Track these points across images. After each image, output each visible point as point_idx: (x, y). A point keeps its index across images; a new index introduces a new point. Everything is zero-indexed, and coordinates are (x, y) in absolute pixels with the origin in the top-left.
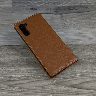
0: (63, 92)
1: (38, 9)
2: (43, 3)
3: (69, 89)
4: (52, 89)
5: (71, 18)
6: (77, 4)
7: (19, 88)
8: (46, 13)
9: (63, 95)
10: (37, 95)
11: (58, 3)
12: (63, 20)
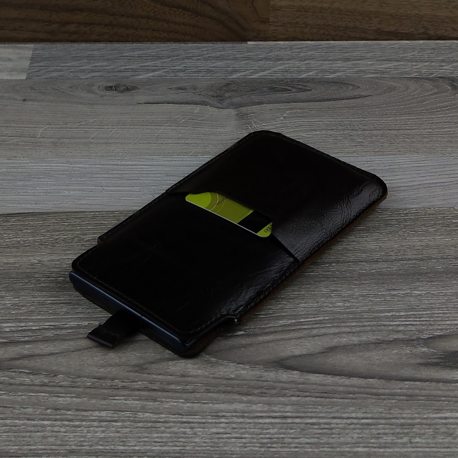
1: (140, 89)
2: (164, 68)
3: (265, 374)
4: (183, 376)
5: (282, 118)
6: (310, 74)
7: (29, 373)
8: (174, 103)
9: (235, 399)
10: (114, 399)
11: (229, 69)
12: (248, 125)
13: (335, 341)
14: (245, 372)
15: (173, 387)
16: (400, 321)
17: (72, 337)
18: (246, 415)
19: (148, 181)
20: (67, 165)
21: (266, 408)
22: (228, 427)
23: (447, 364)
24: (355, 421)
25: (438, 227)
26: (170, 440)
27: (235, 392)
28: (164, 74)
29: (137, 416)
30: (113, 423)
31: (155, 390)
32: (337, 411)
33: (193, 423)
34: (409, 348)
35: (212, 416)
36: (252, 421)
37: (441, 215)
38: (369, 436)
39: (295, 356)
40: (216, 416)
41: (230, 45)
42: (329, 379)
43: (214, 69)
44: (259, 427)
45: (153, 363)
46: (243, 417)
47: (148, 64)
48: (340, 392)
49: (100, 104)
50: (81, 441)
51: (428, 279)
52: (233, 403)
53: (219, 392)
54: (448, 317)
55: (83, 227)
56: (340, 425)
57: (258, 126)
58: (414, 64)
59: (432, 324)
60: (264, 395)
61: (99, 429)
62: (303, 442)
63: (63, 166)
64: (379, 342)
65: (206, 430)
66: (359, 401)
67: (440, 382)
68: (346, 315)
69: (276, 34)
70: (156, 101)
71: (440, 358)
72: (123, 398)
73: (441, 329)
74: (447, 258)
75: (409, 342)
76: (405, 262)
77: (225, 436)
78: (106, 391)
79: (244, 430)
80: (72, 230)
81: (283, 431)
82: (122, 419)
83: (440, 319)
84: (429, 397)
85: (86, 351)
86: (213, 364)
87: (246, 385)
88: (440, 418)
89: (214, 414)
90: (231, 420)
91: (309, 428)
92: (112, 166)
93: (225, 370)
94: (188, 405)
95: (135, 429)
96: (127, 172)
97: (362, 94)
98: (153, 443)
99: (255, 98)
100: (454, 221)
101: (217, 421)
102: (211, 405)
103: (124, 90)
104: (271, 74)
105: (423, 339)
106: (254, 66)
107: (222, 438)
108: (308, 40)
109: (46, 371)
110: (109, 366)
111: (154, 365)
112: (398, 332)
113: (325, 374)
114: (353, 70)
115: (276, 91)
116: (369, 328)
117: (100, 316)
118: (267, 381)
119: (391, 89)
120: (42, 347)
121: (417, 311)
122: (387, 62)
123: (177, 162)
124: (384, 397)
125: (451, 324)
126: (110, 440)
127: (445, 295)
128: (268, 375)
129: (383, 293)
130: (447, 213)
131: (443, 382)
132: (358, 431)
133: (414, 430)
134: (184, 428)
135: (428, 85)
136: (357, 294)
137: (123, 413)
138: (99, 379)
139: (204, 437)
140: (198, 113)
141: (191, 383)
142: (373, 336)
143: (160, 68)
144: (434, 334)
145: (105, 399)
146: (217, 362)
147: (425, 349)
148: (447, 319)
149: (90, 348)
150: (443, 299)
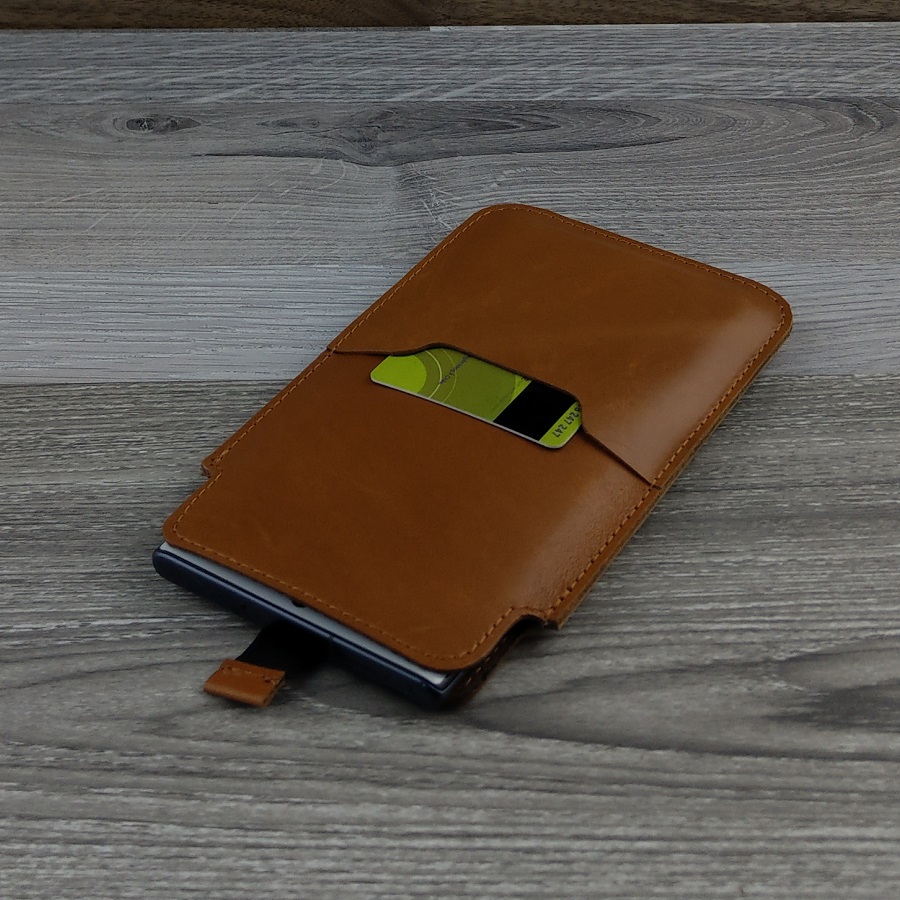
0: (372, 764)
1: (199, 124)
2: (254, 81)
3: (433, 738)
4: (253, 742)
5: (495, 185)
6: (557, 92)
8: (269, 154)
9: (363, 794)
11: (389, 82)
12: (421, 200)
13: (586, 667)
14: (389, 735)
15: (230, 766)
16: (726, 622)
17: (21, 656)
18: (385, 829)
19: (203, 319)
20: (36, 285)
21: (430, 814)
22: (345, 857)
23: (829, 718)
24: (622, 845)
25: (817, 416)
26: (217, 885)
27: (364, 779)
28: (252, 94)
29: (148, 831)
30: (97, 847)
31: (191, 774)
32: (584, 823)
33: (268, 847)
34: (747, 681)
35: (311, 832)
36: (396, 843)
37: (825, 392)
38: (652, 878)
39: (498, 700)
40: (319, 832)
41: (393, 34)
42: (570, 751)
43: (355, 83)
44: (412, 858)
45: (188, 713)
46: (378, 834)
47: (220, 73)
48: (592, 779)
49: (113, 157)
50: (24, 887)
51: (792, 531)
52: (357, 804)
53: (328, 778)
54: (833, 614)
55: (61, 418)
56: (589, 854)
57: (443, 201)
58: (777, 71)
59: (799, 628)
60: (426, 785)
61: (66, 860)
62: (506, 891)
63: (28, 288)
64: (680, 667)
65: (296, 863)
66: (634, 800)
67: (811, 757)
68: (611, 609)
69: (488, 10)
70: (231, 152)
71: (811, 705)
72: (121, 790)
73: (817, 641)
74: (833, 485)
75: (744, 668)
76: (744, 492)
77: (336, 877)
78: (84, 775)
79: (378, 865)
80: (37, 424)
81: (464, 866)
82: (115, 837)
83: (813, 617)
84: (786, 793)
85: (48, 686)
86: (320, 716)
87: (388, 763)
88: (809, 839)
89: (315, 827)
90: (351, 842)
91: (522, 861)
92: (130, 287)
93: (345, 729)
94: (260, 807)
95: (142, 861)
96: (161, 300)
97: (666, 134)
98: (180, 893)
99: (439, 143)
100: (851, 404)
101: (321, 843)
102: (310, 807)
103: (167, 126)
104: (474, 94)
105: (776, 662)
106: (442, 76)
107: (331, 882)
108: (557, 22)
110: (96, 721)
111: (192, 718)
112: (723, 646)
113: (562, 739)
114: (648, 85)
115: (485, 129)
116: (661, 638)
117: (83, 609)
118: (435, 755)
119: (726, 124)
121: (766, 600)
122: (720, 68)
123: (268, 279)
124: (686, 791)
125: (839, 630)
126: (86, 884)
127: (829, 565)
128: (436, 742)
129: (694, 561)
130: (837, 387)
131: (818, 758)
132: (628, 867)
133: (751, 866)
134: (249, 858)
135: (805, 115)
136: (639, 562)
137: (118, 825)
138: (72, 748)
139: (290, 879)
140: (317, 175)
141: (270, 757)
142: (668, 655)
143: (245, 81)
144: (802, 650)
145: (81, 793)
146: (327, 713)
147: (780, 685)
148: (830, 618)
149: (58, 680)
150: (823, 574)
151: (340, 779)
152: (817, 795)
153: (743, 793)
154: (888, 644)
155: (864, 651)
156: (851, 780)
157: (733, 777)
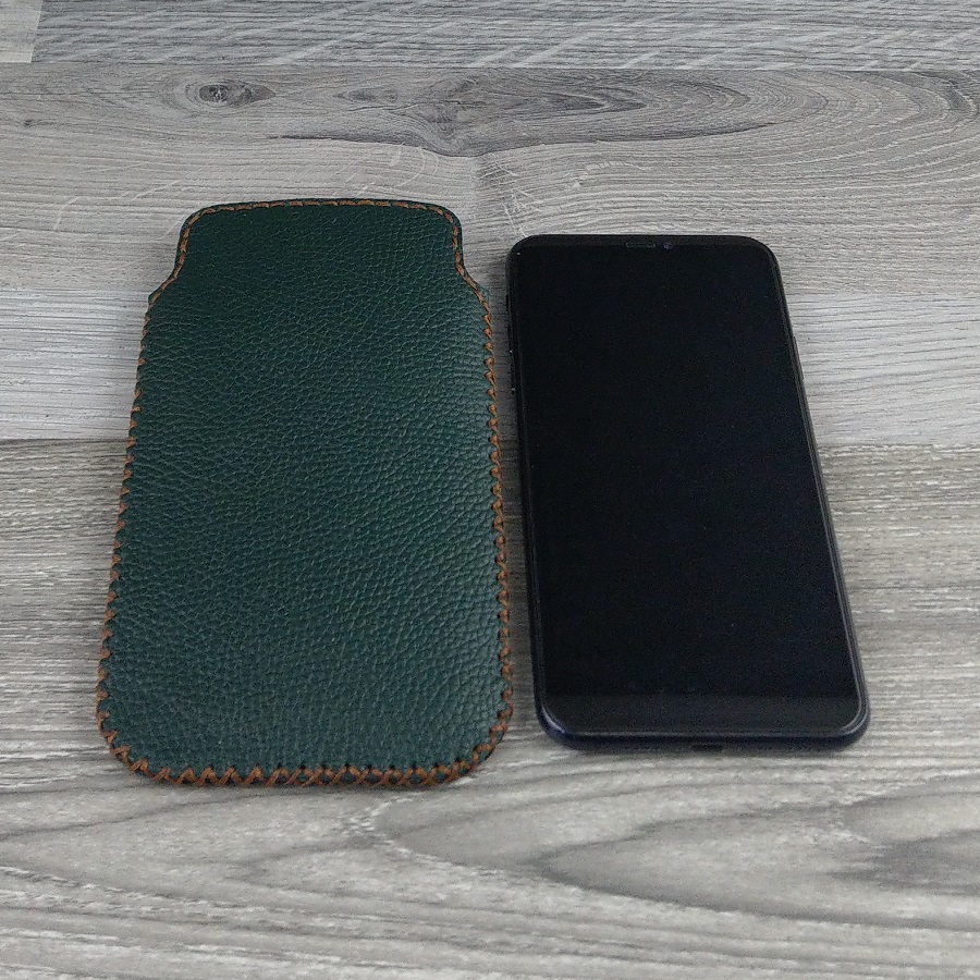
0: (452, 922)
1: (274, 95)
3: (510, 892)
4: (340, 893)
5: (577, 185)
6: (644, 58)
7: (25, 877)
8: (346, 138)
9: (446, 957)
10: (197, 952)
11: (469, 41)
12: (502, 203)
13: (658, 809)
14: (470, 887)
15: (318, 922)
17: (115, 783)
23: (890, 876)
27: (445, 940)
28: (328, 53)
31: (281, 929)
34: (813, 829)
39: (574, 848)
42: (642, 910)
45: (278, 857)
47: (295, 24)
48: (664, 944)
52: (439, 968)
53: (412, 938)
54: (900, 749)
57: (524, 206)
59: (866, 765)
60: (504, 948)
64: (750, 811)
66: (701, 970)
67: (871, 924)
70: (307, 133)
71: (875, 859)
72: (216, 948)
73: (883, 782)
74: (907, 587)
75: (813, 814)
78: (180, 929)
83: (881, 753)
84: (846, 965)
85: (142, 821)
86: (403, 864)
87: (467, 922)
93: (428, 880)
94: (348, 970)
97: (755, 118)
99: (522, 127)
102: (394, 972)
103: (241, 97)
104: (558, 59)
105: (842, 807)
106: (523, 33)
109: (60, 871)
110: (189, 864)
111: (280, 863)
112: (792, 786)
113: (634, 897)
115: (568, 107)
116: (733, 775)
118: (513, 912)
119: (818, 105)
120: (52, 807)
122: (814, 27)
124: (752, 961)
125: (905, 769)
127: (898, 688)
128: (515, 897)
130: (916, 460)
131: (877, 924)
138: (167, 896)
140: (396, 167)
141: (356, 912)
142: (739, 796)
143: (320, 36)
144: (868, 793)
145: (177, 950)
146: (410, 860)
147: (845, 835)
148: (896, 754)
149: (151, 813)
150: (893, 699)
151: (423, 939)
152: (874, 968)
153: (804, 965)
154: (952, 787)
155: (928, 795)
156: (907, 952)
157: (797, 945)
